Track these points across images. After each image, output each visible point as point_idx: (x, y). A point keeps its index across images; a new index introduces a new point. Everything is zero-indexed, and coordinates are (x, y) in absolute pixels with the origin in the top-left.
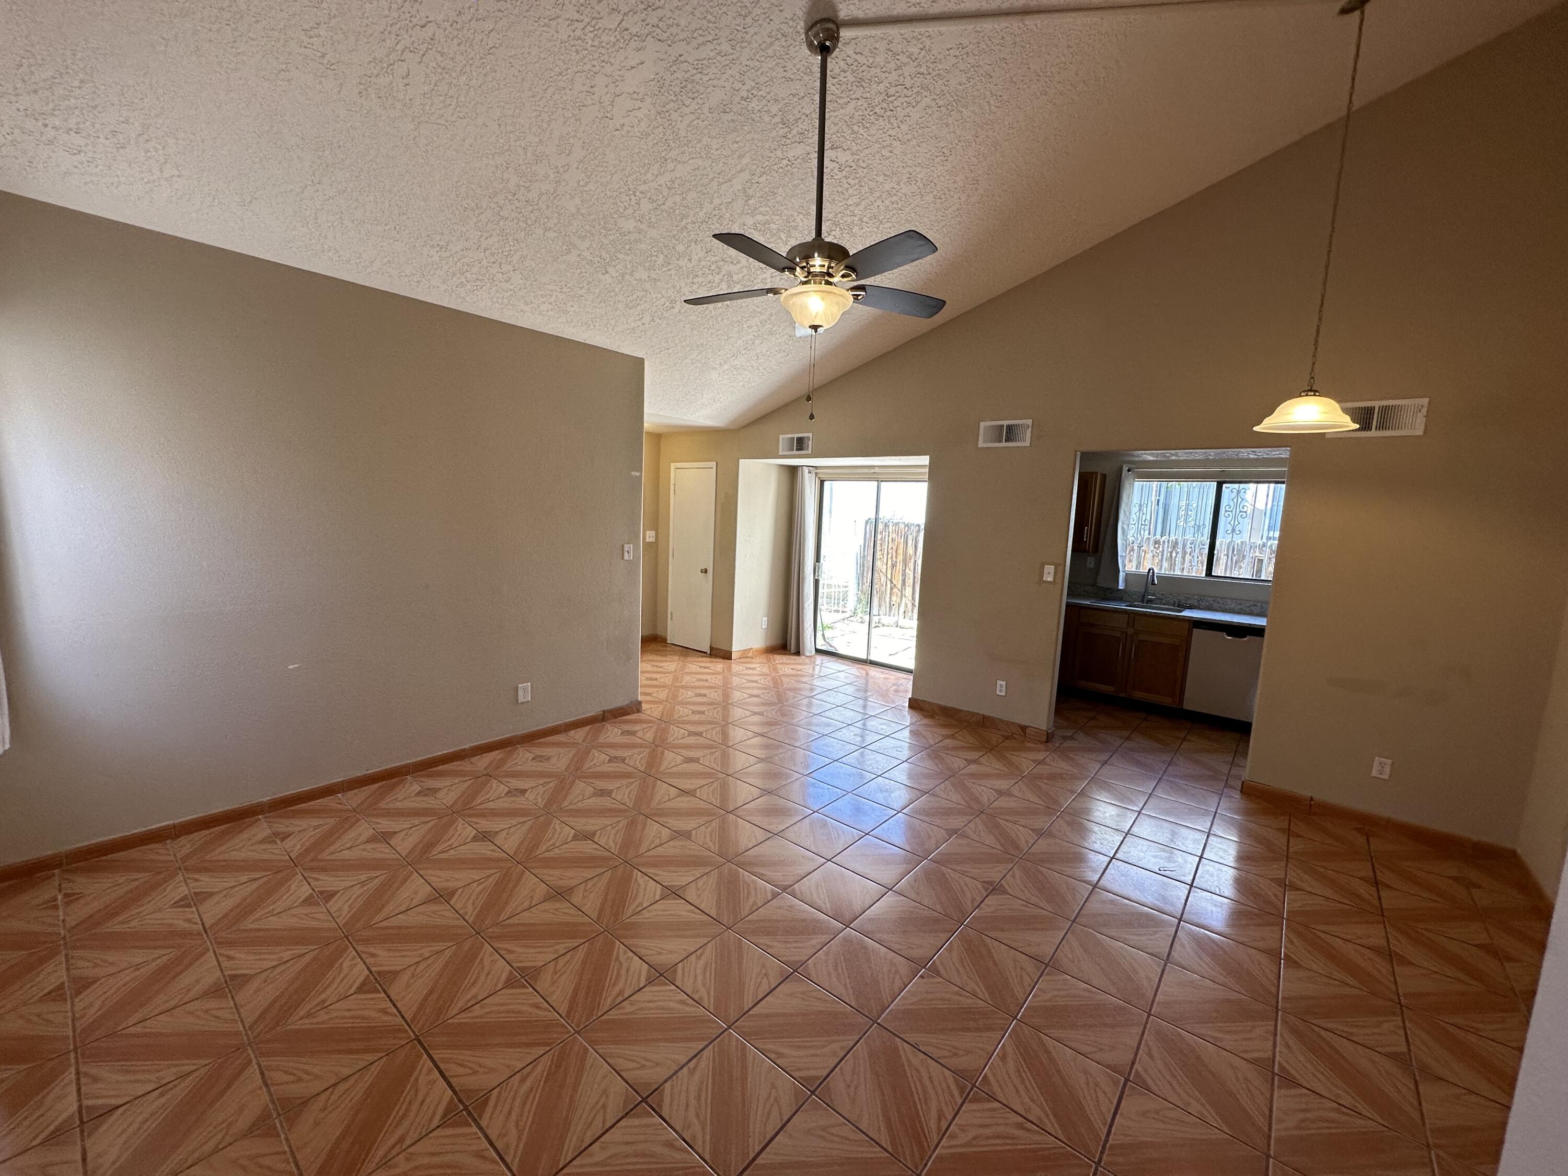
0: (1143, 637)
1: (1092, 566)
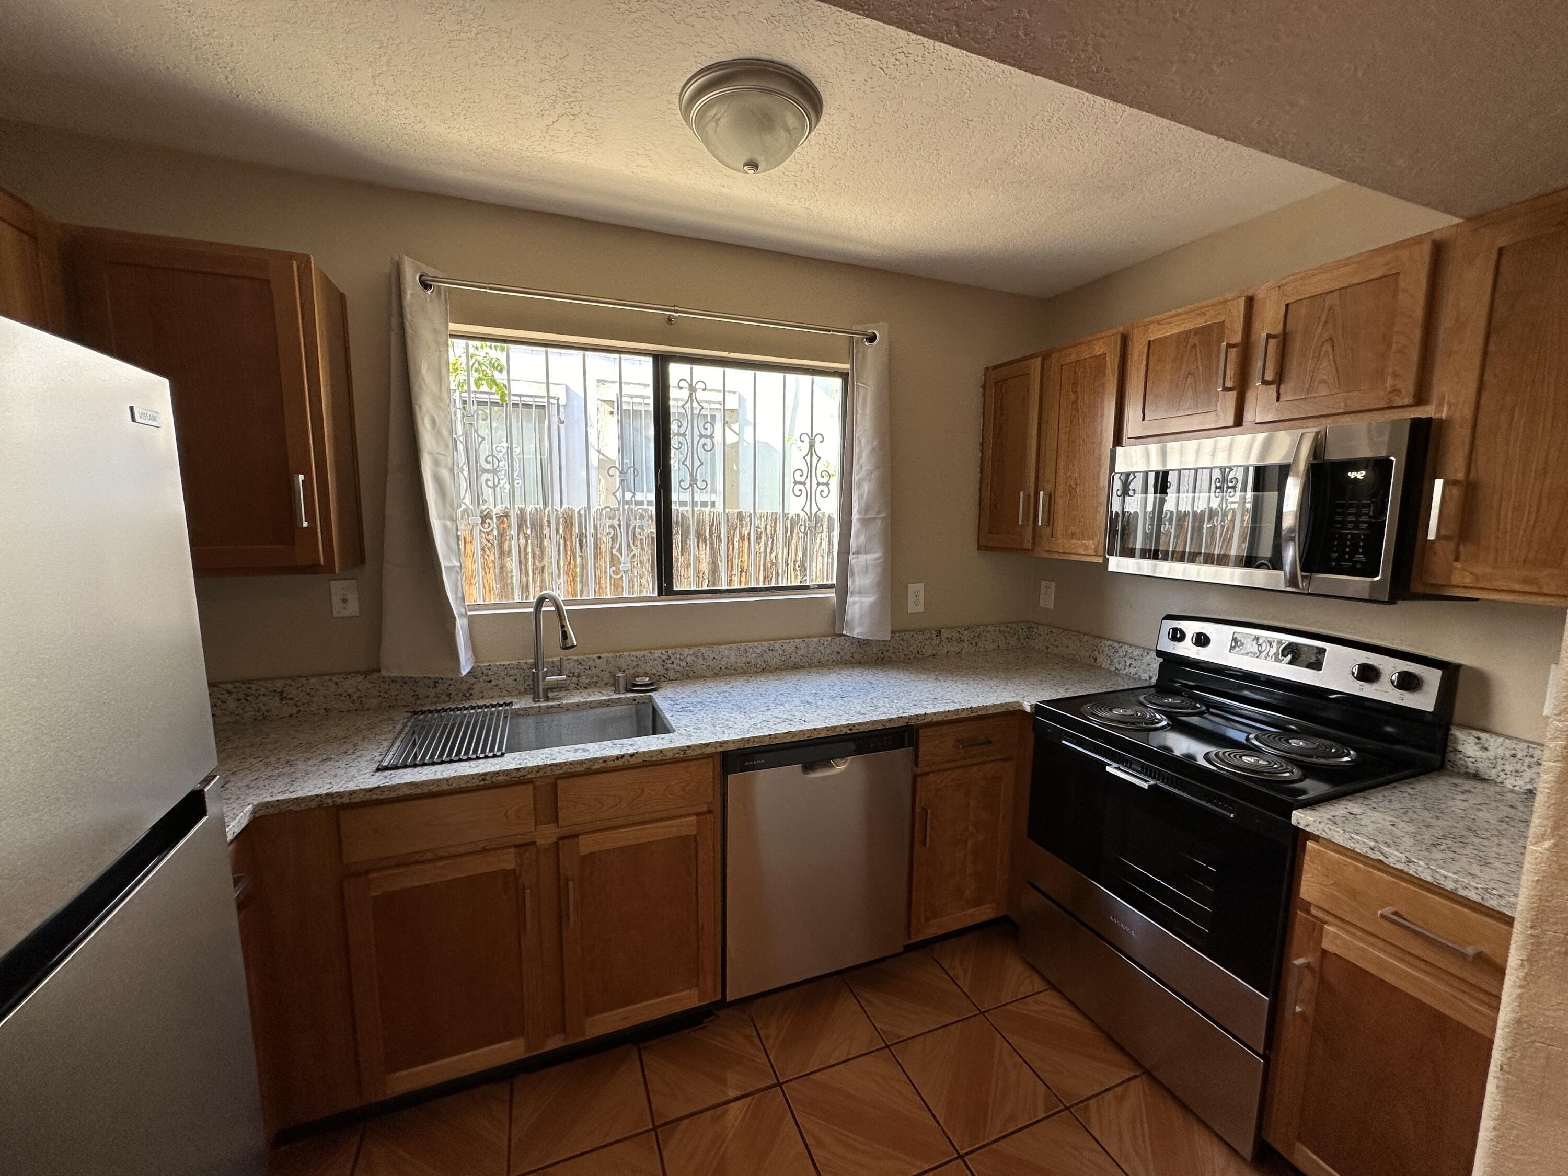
0: (587, 845)
1: (353, 608)
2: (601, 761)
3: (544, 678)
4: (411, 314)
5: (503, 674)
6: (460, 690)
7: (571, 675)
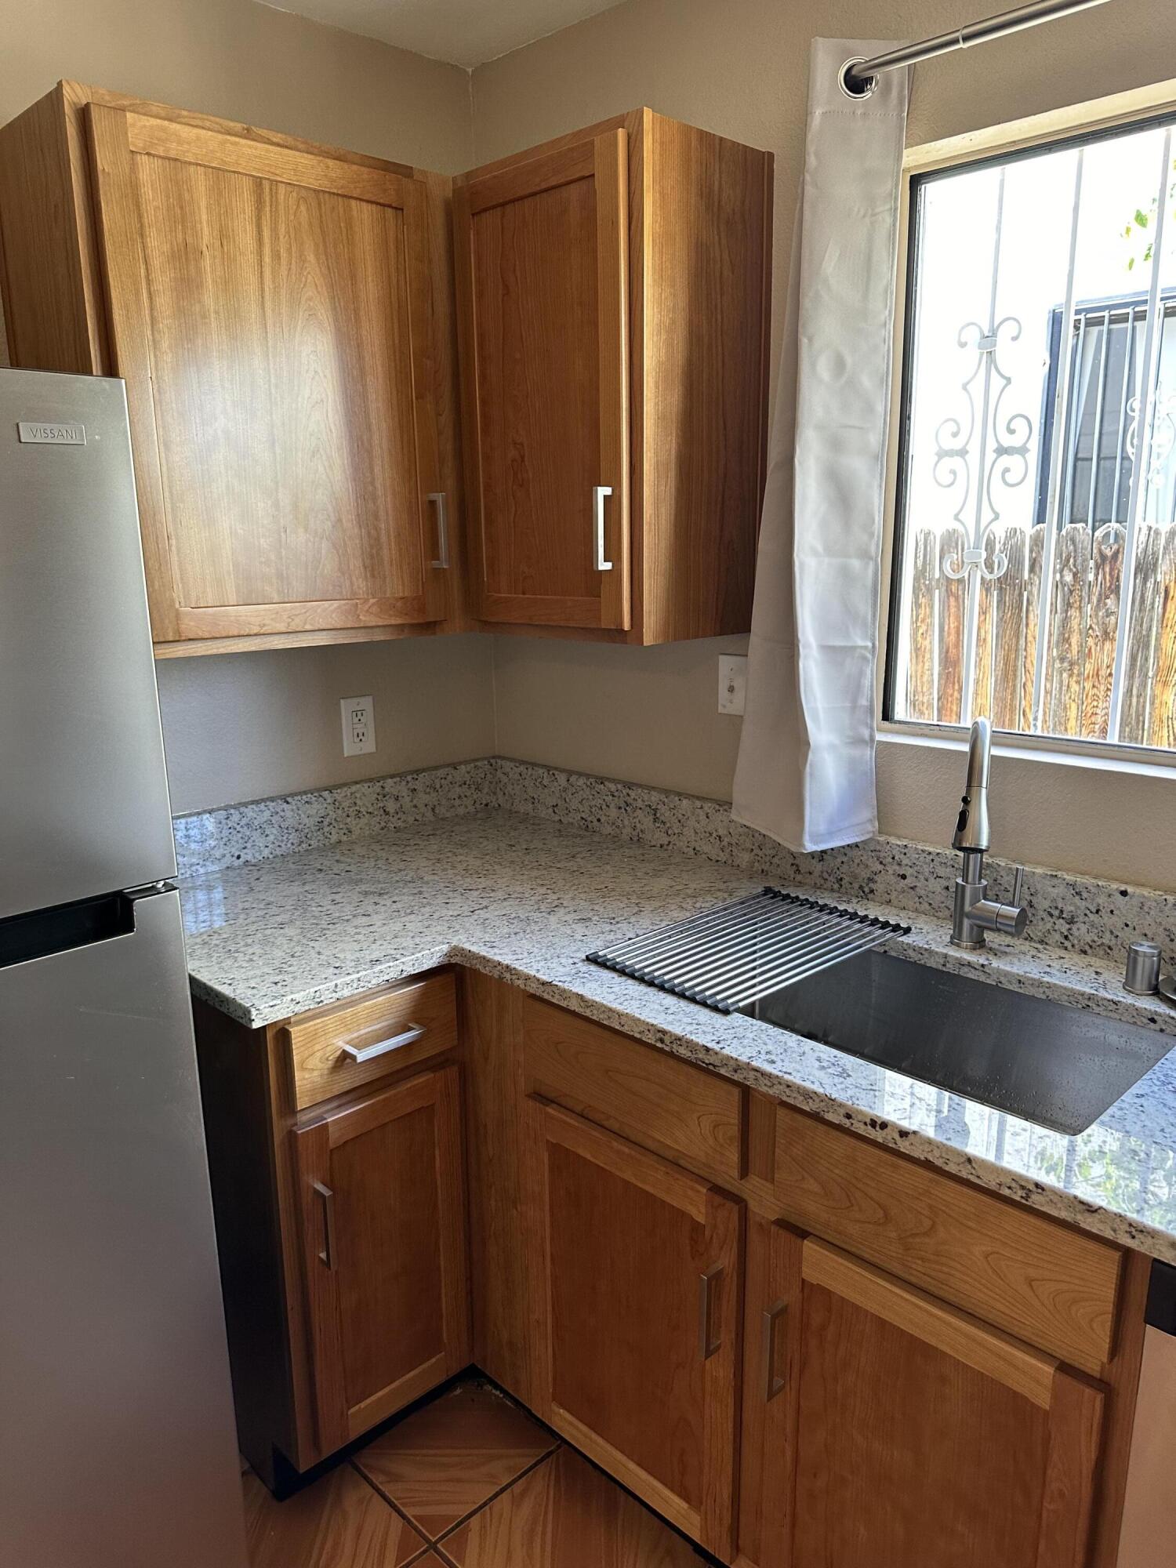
0: (816, 1265)
2: (842, 1111)
3: (976, 900)
4: (817, 155)
5: (926, 870)
6: (856, 877)
7: (1056, 913)
